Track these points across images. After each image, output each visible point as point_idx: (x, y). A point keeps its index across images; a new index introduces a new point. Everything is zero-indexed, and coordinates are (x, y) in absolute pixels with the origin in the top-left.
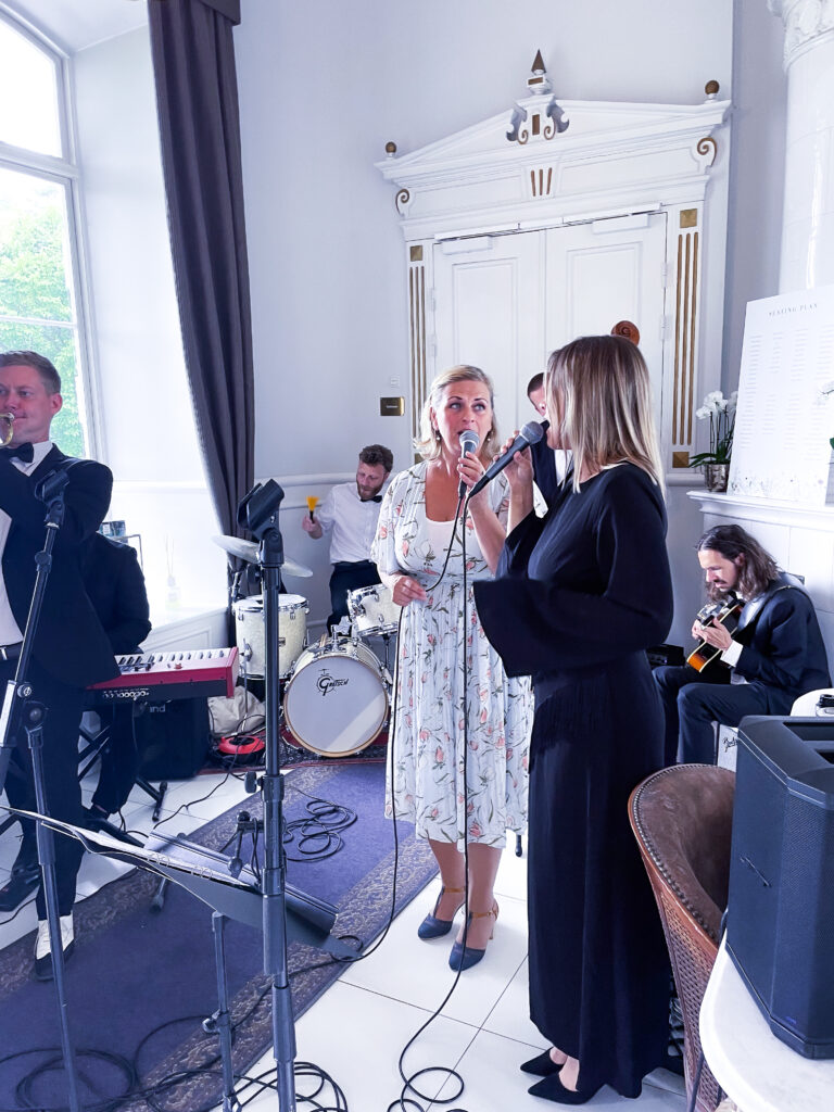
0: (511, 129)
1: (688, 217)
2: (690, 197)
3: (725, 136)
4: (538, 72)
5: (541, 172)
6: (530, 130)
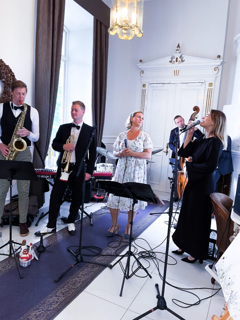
0: (171, 60)
1: (211, 84)
2: (211, 80)
3: (220, 67)
4: (178, 48)
5: (177, 70)
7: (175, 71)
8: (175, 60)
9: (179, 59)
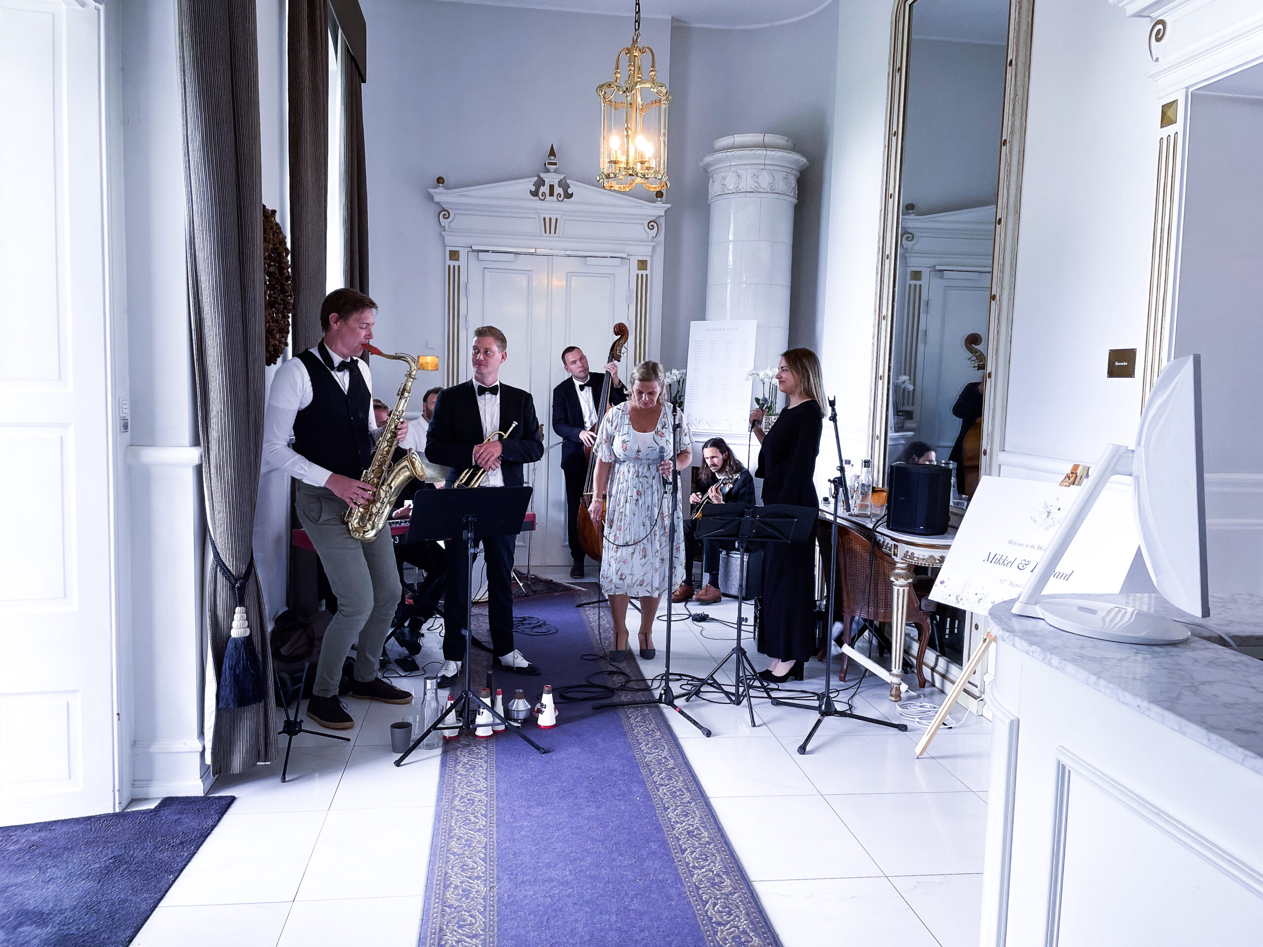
0: (533, 189)
1: (643, 264)
2: (643, 252)
3: (662, 222)
4: (552, 158)
5: (550, 219)
6: (547, 192)
7: (544, 219)
8: (545, 189)
9: (558, 190)
